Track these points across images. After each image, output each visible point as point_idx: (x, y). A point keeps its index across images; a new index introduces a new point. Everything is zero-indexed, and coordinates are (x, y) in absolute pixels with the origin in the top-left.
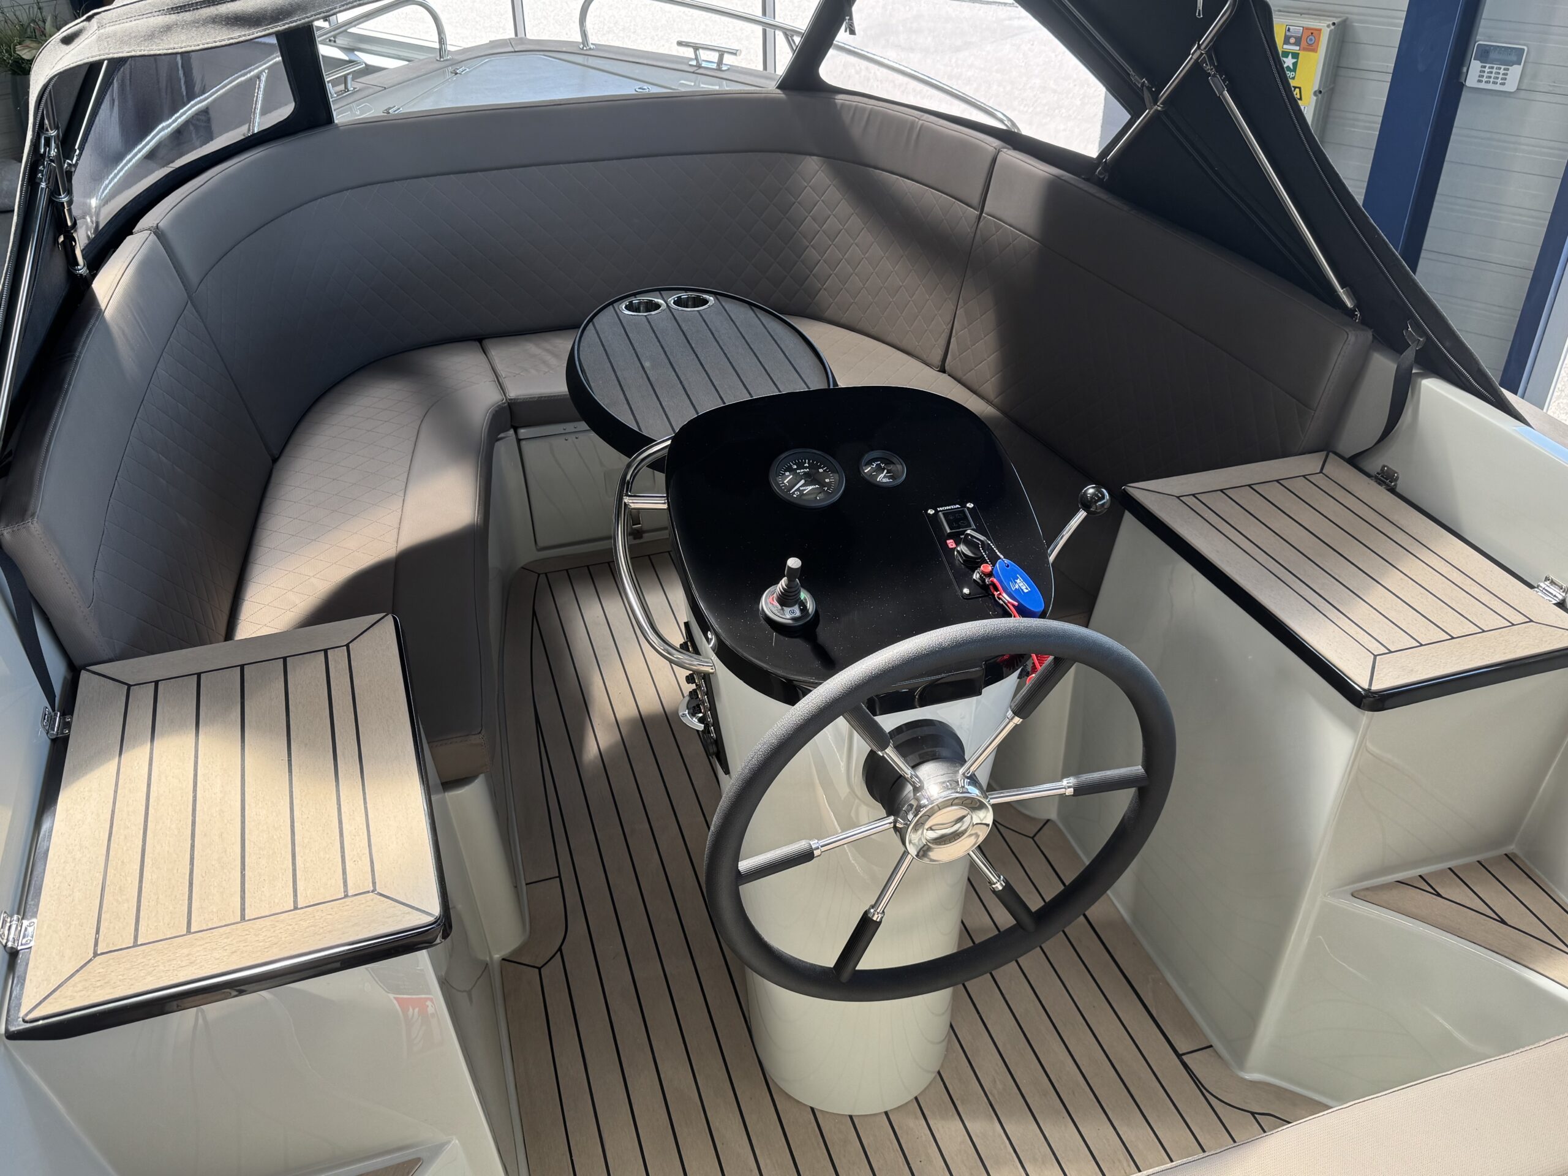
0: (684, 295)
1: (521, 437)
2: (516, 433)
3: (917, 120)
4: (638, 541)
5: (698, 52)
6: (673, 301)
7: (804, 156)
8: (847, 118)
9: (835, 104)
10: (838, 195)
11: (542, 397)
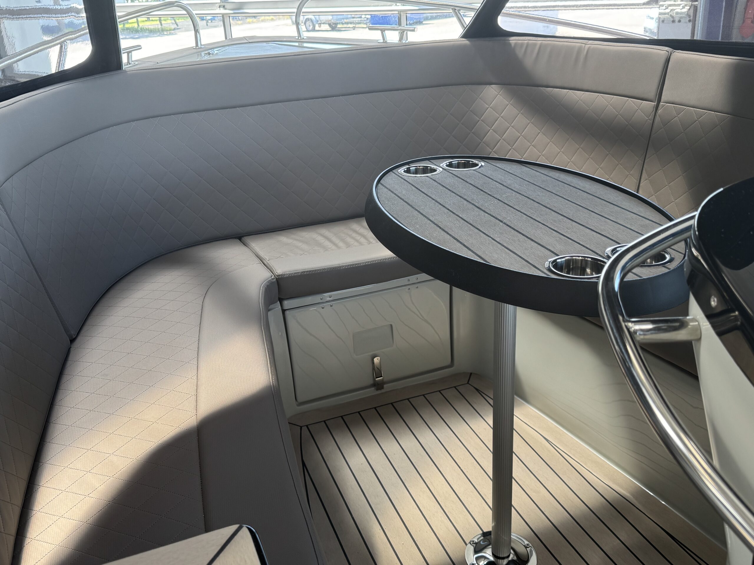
0: (455, 161)
1: (285, 308)
2: (282, 305)
3: (584, 45)
4: (379, 392)
5: (384, 33)
6: (445, 165)
7: (485, 86)
8: (520, 53)
9: (510, 44)
10: (515, 111)
11: (304, 272)
